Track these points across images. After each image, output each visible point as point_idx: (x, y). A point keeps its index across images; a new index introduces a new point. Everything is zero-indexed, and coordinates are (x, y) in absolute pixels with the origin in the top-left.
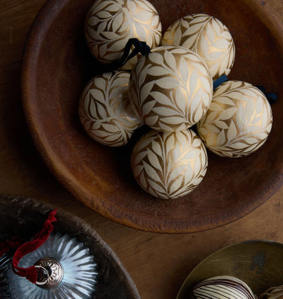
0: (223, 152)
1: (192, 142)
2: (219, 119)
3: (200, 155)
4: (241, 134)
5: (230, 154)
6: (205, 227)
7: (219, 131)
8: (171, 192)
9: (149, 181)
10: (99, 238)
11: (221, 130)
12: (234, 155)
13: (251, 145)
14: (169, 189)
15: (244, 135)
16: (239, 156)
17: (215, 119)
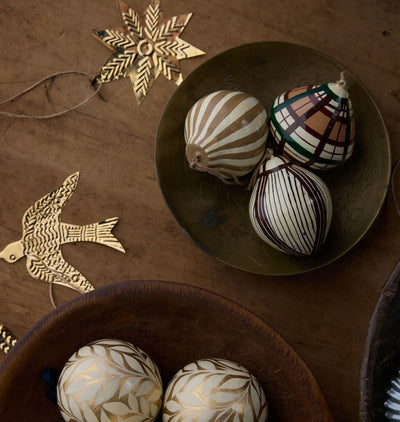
0: (154, 371)
1: (177, 413)
2: (130, 411)
3: (181, 391)
4: (123, 375)
5: (148, 362)
6: (242, 312)
7: (142, 398)
8: (245, 381)
9: (257, 414)
10: (363, 405)
11: (138, 399)
12: (145, 357)
13: (121, 353)
14: (245, 387)
15: (120, 371)
16: (141, 351)
17: (134, 414)
